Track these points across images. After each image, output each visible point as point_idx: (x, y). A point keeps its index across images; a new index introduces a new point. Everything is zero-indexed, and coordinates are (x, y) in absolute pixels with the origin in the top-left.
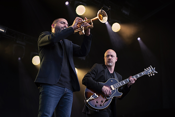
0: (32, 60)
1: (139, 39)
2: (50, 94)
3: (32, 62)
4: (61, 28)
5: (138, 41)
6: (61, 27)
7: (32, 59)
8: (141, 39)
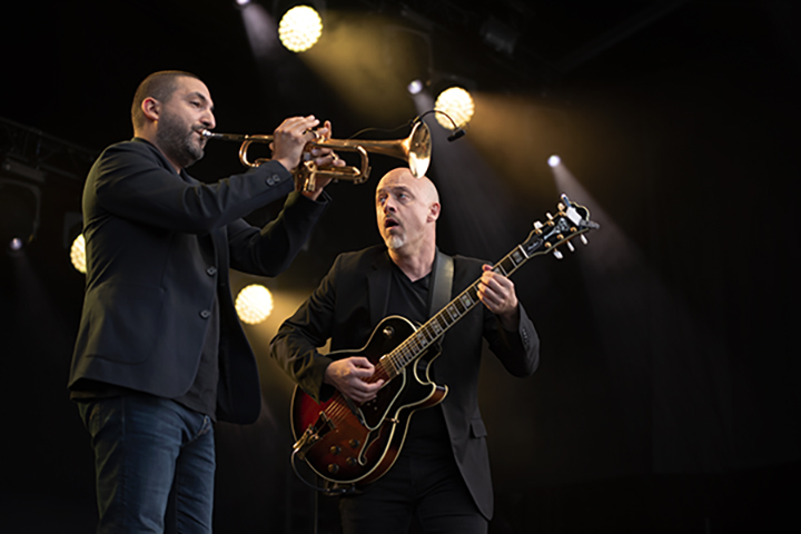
0: (69, 251)
1: (554, 161)
2: (160, 435)
3: (70, 259)
4: (190, 130)
5: (550, 169)
6: (190, 125)
7: (72, 244)
8: (564, 161)
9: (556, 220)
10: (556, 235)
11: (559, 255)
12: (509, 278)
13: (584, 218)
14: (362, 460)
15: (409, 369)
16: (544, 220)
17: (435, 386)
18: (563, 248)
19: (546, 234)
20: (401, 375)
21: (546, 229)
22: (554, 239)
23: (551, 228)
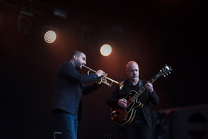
9: (164, 69)
10: (164, 72)
11: (165, 76)
12: (152, 84)
13: (170, 68)
14: (126, 119)
15: (135, 100)
16: (162, 69)
17: (140, 103)
18: (166, 75)
19: (162, 72)
20: (134, 101)
21: (162, 71)
22: (164, 73)
23: (163, 71)
